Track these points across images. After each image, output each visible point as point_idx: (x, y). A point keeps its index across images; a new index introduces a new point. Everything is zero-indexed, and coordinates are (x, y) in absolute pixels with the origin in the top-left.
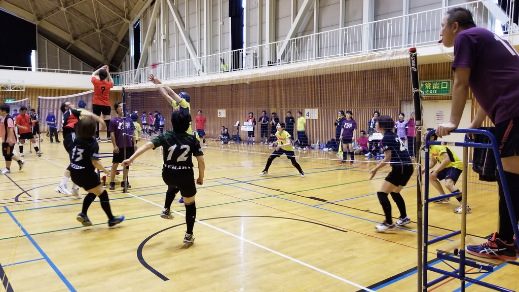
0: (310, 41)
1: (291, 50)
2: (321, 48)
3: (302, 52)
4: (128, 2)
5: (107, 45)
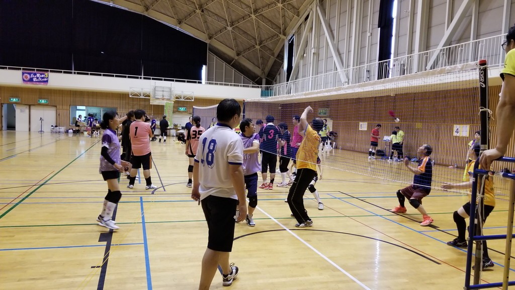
0: (462, 50)
4: (285, 18)
5: (265, 60)
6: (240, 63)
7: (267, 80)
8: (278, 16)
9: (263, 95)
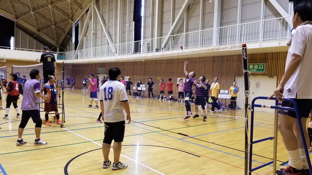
0: (181, 37)
1: (170, 42)
2: (188, 42)
3: (176, 44)
7: (60, 48)
9: (58, 58)
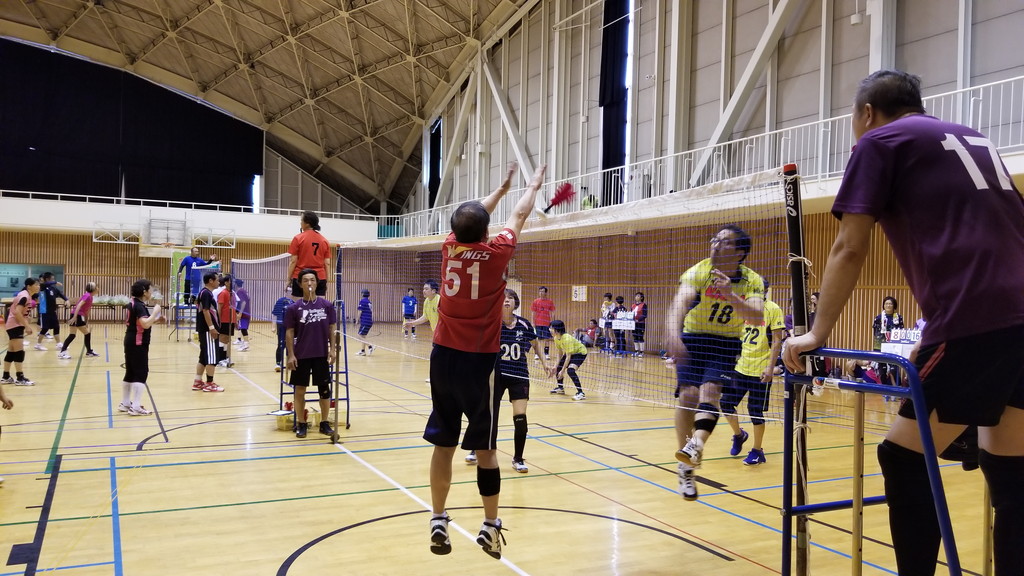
0: (751, 149)
4: (421, 86)
5: (384, 165)
6: (332, 171)
7: (388, 203)
8: (407, 80)
9: (382, 233)
